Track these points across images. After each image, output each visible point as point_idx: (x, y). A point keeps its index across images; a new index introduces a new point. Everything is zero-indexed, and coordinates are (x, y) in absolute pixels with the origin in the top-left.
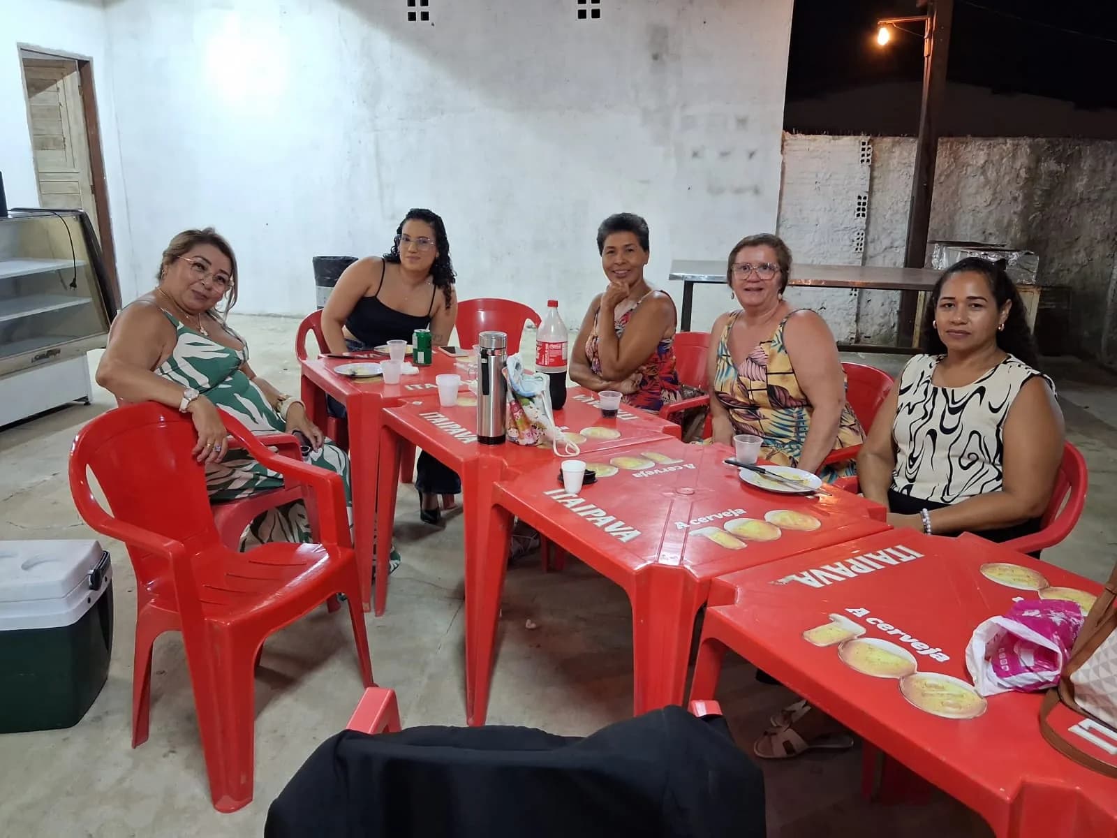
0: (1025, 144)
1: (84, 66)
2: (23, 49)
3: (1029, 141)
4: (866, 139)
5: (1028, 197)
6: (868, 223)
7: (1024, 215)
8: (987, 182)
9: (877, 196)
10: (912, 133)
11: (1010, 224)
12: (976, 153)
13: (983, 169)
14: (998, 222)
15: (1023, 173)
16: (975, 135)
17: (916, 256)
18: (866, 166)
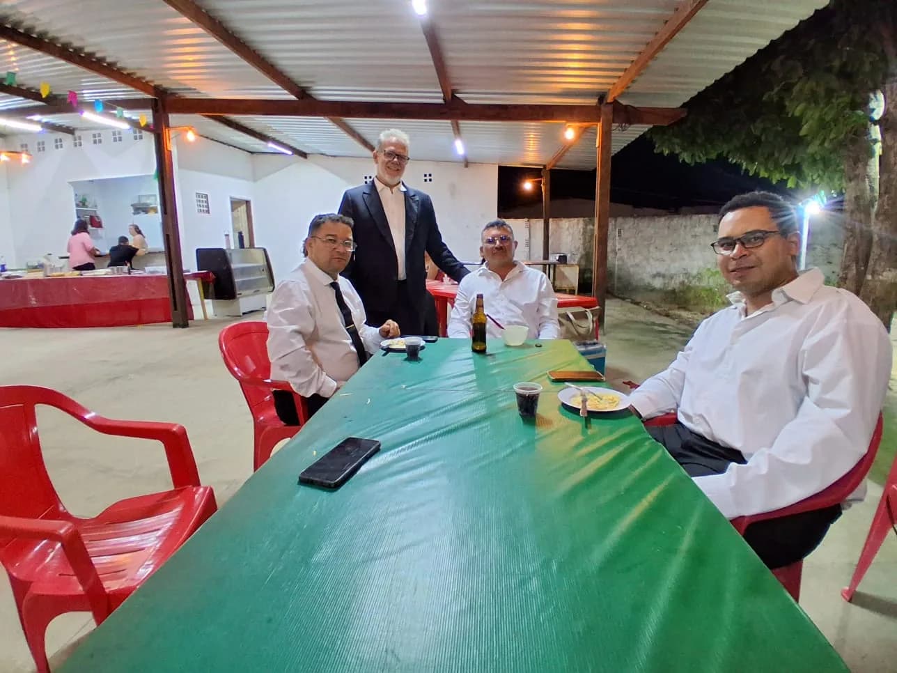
0: (581, 219)
1: (248, 202)
2: (231, 198)
3: (582, 219)
4: (526, 220)
5: (585, 239)
6: (530, 249)
7: (584, 244)
8: (570, 234)
9: (533, 240)
10: (542, 218)
11: (579, 248)
12: (565, 223)
13: (568, 229)
14: (575, 247)
15: (582, 230)
16: (564, 217)
17: (546, 257)
18: (527, 229)
